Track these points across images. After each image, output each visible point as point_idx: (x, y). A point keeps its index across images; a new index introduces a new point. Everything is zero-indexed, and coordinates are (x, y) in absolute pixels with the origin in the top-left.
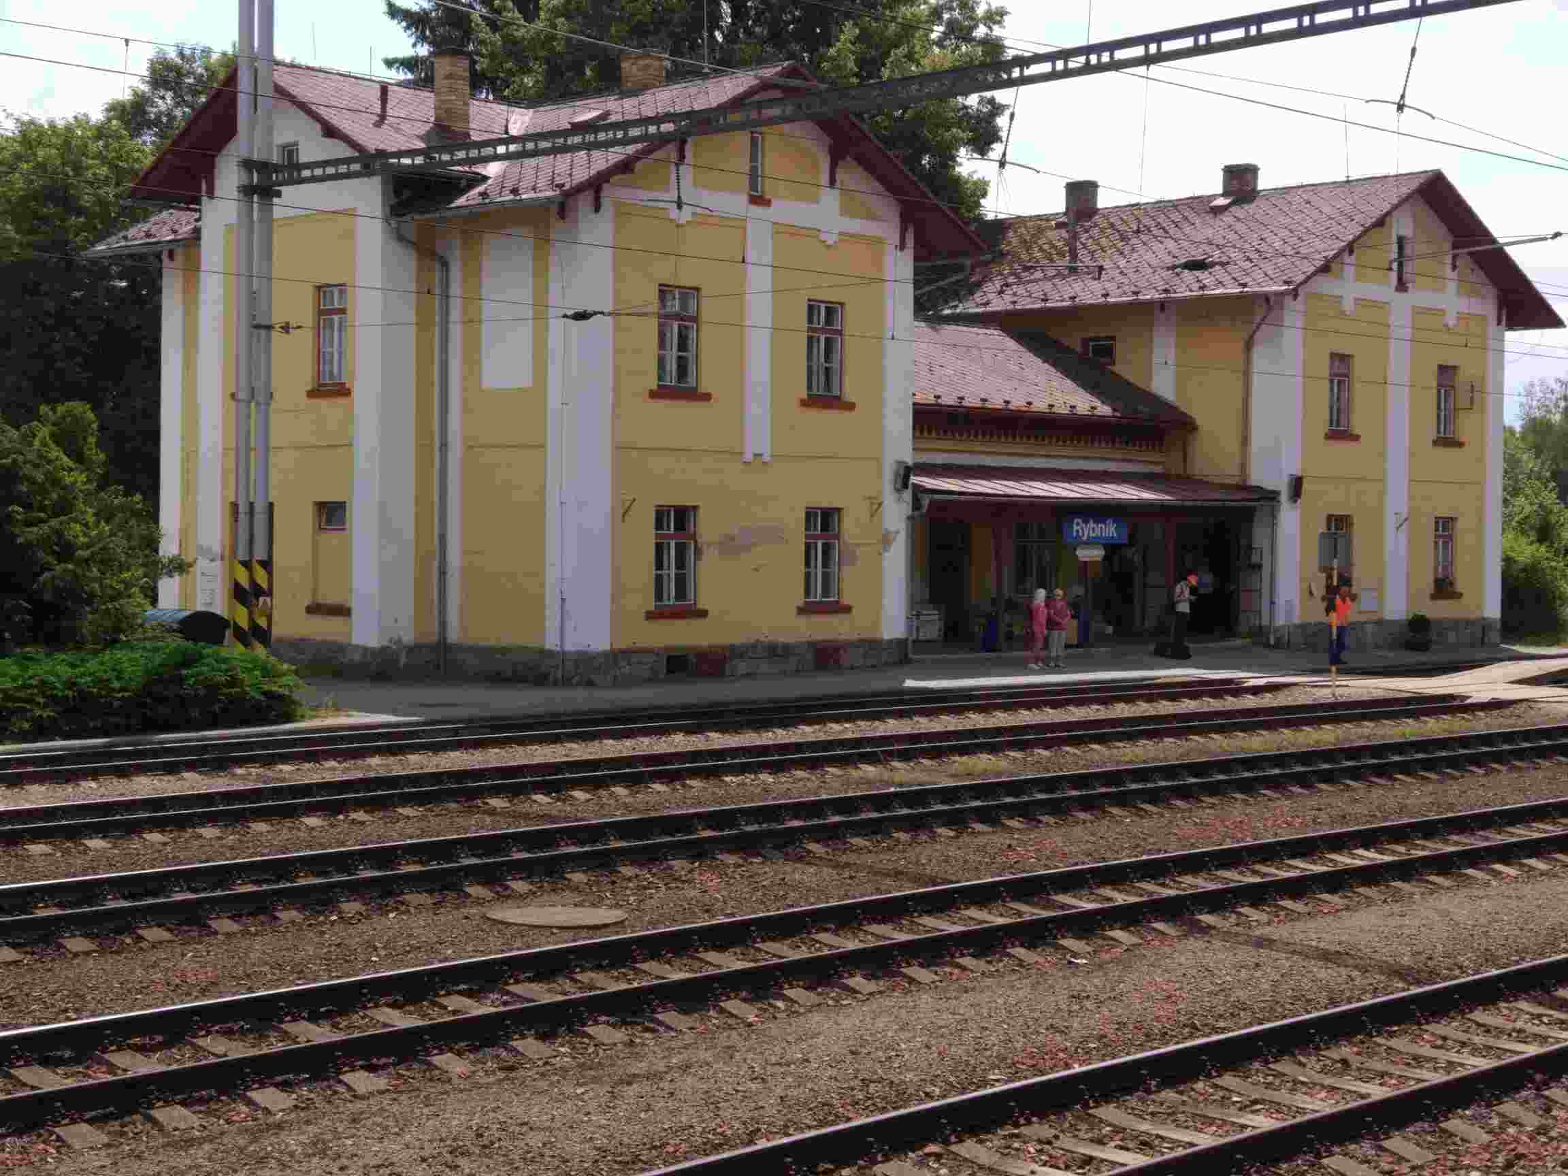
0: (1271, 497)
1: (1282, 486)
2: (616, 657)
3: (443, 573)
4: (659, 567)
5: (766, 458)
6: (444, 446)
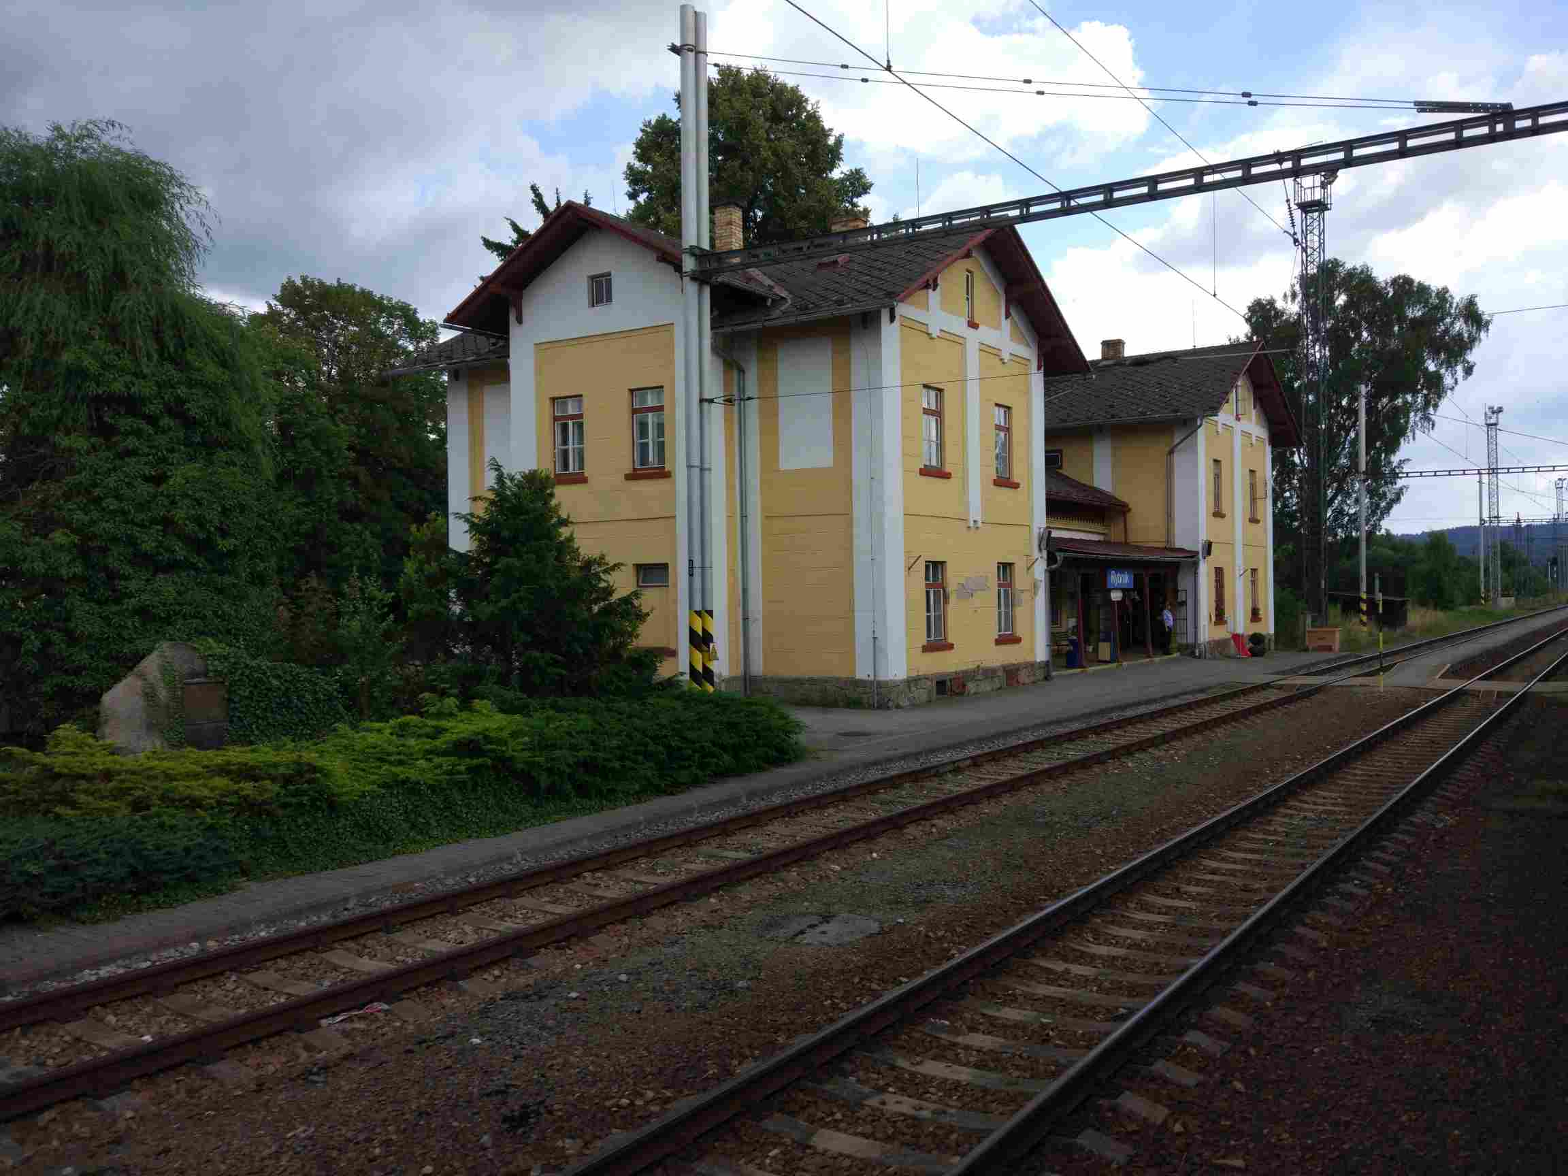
0: (1194, 554)
1: (1199, 548)
2: (912, 682)
3: (745, 619)
4: (928, 610)
5: (980, 524)
6: (744, 517)
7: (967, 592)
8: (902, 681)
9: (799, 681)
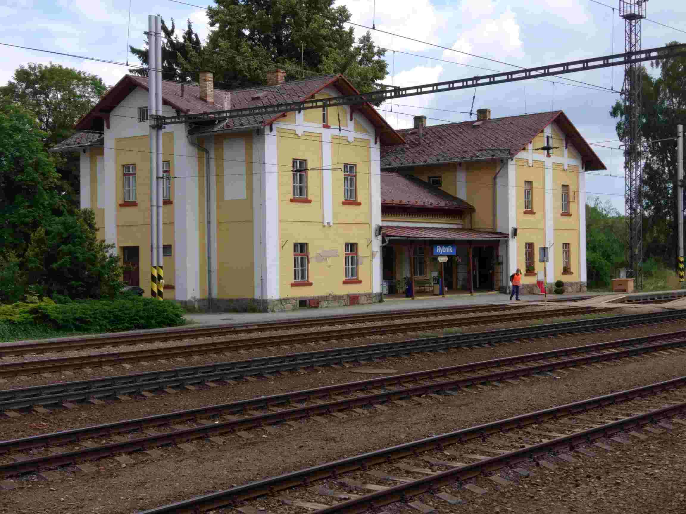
0: (507, 236)
1: (510, 232)
2: (282, 301)
3: (210, 271)
4: (295, 267)
5: (331, 224)
6: (209, 222)
7: (321, 258)
8: (278, 300)
9: (231, 300)
